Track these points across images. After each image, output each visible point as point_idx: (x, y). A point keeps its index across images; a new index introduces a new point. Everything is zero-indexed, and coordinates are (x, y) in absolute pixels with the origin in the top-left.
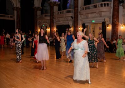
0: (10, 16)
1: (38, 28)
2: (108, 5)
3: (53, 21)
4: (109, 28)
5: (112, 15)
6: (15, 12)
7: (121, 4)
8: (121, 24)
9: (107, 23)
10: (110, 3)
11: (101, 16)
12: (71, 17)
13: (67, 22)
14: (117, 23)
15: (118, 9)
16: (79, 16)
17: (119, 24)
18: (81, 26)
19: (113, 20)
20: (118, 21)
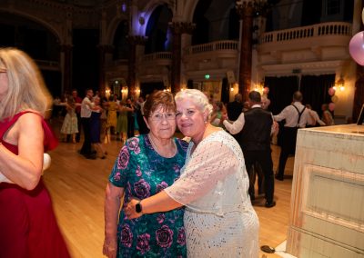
0: (51, 62)
1: (107, 88)
2: (235, 46)
3: (134, 74)
4: (234, 90)
5: (239, 65)
6: (62, 55)
7: (255, 46)
8: (255, 82)
9: (230, 81)
10: (236, 42)
11: (220, 68)
12: (167, 66)
13: (159, 76)
14: (248, 81)
15: (250, 55)
16: (182, 65)
17: (252, 83)
18: (185, 85)
19: (240, 76)
20: (250, 78)
